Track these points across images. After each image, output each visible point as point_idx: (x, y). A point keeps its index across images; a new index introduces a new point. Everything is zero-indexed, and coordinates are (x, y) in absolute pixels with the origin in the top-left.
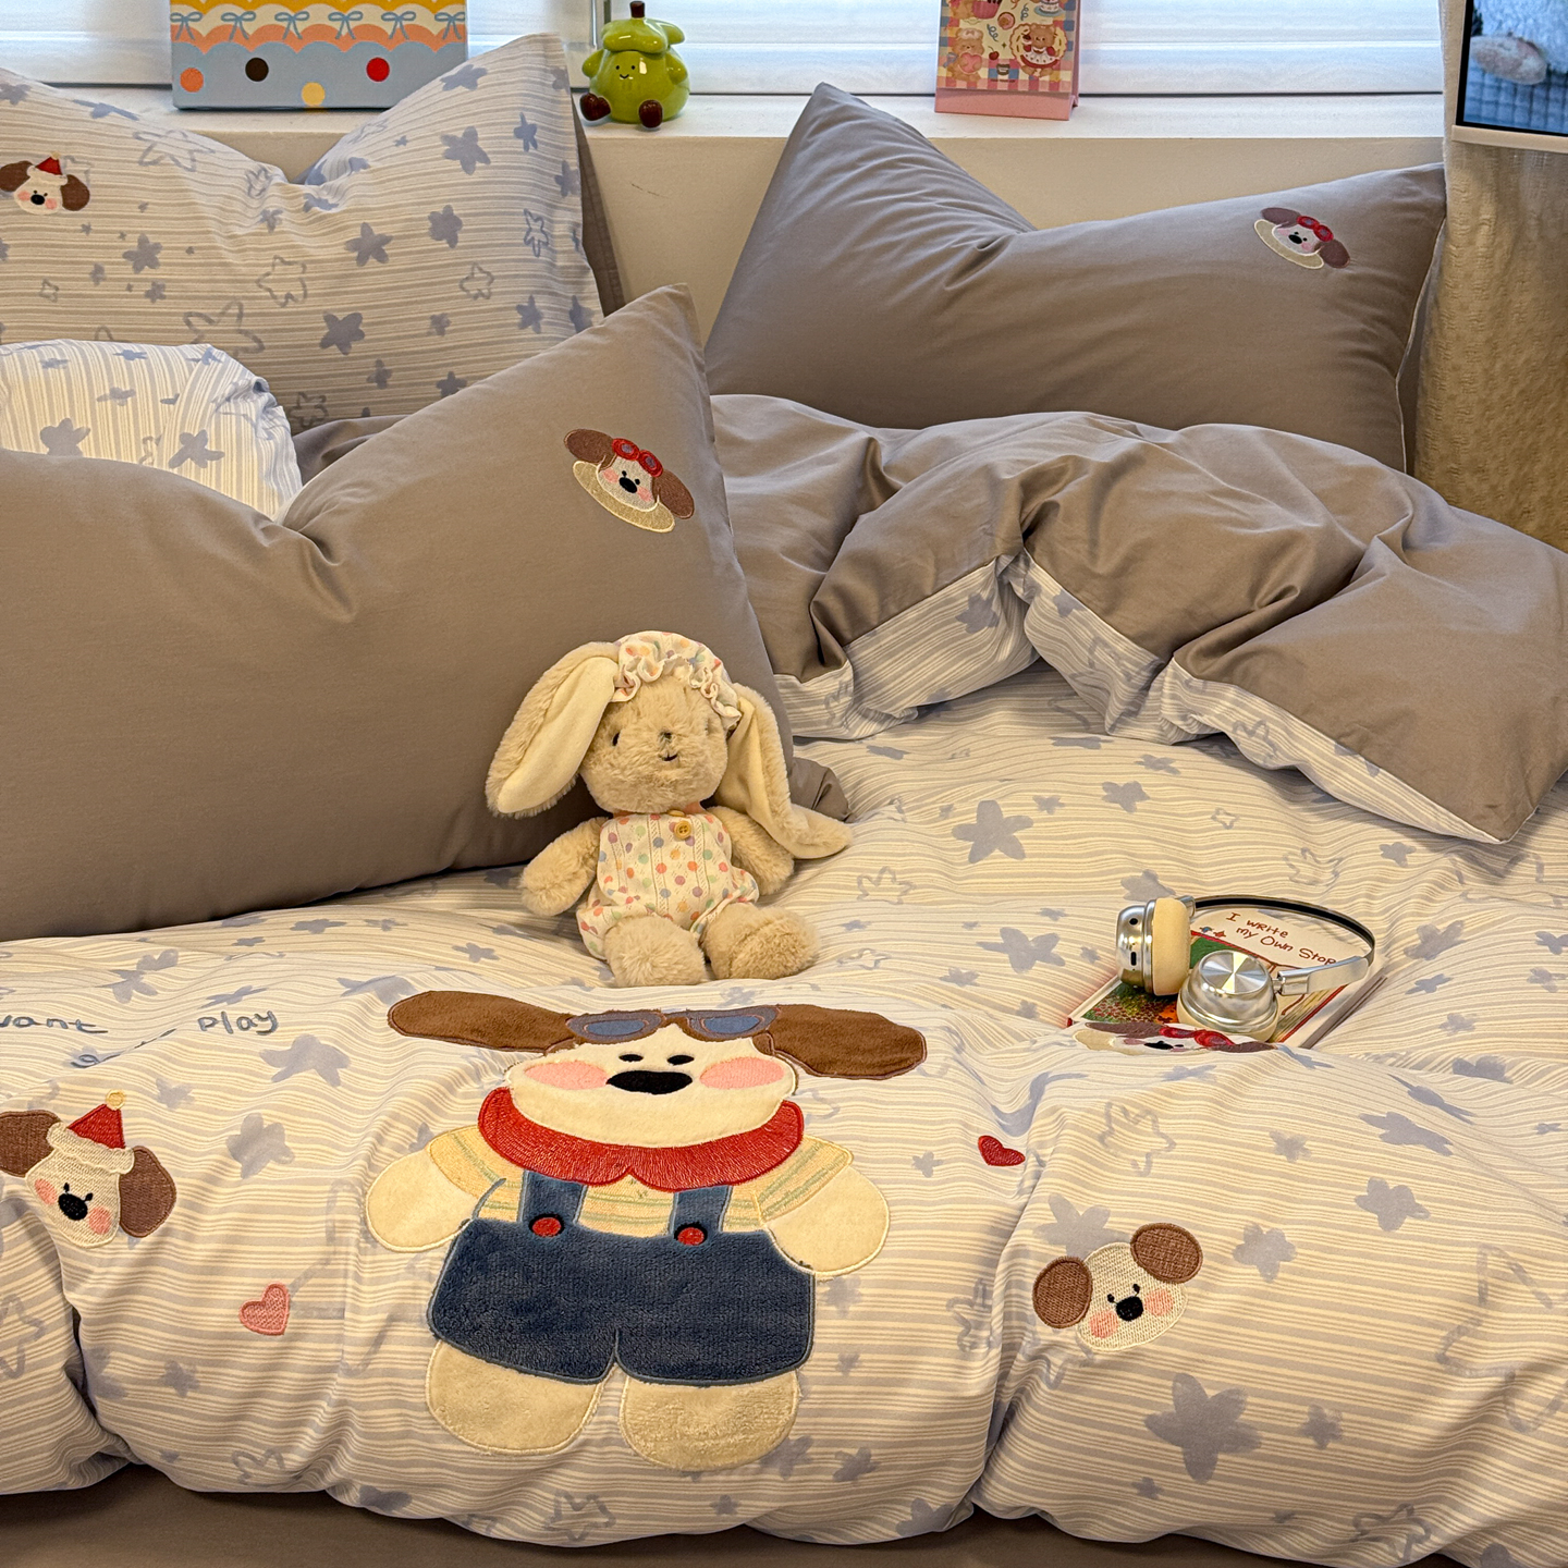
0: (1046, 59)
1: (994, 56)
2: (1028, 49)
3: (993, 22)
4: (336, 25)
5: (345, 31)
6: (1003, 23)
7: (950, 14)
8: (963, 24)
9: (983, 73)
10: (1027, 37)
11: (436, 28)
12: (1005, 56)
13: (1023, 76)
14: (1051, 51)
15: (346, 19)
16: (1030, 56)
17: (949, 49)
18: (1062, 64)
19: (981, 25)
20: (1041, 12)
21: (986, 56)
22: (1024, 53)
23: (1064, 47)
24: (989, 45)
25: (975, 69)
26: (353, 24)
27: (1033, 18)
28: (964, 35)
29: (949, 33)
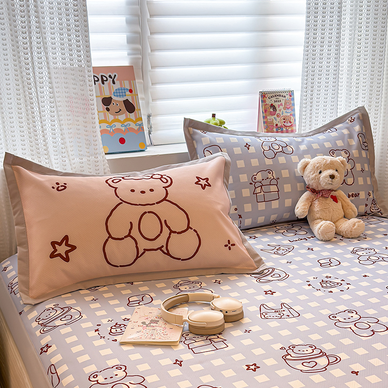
0: (290, 124)
1: (277, 125)
2: (285, 122)
3: (275, 116)
4: (109, 129)
5: (111, 131)
6: (278, 116)
7: (265, 115)
8: (268, 117)
9: (275, 130)
10: (284, 119)
11: (136, 128)
12: (279, 125)
13: (284, 129)
14: (290, 122)
15: (111, 127)
16: (285, 124)
17: (266, 124)
18: (294, 125)
19: (273, 117)
20: (286, 112)
21: (275, 125)
22: (283, 123)
23: (293, 121)
24: (275, 122)
25: (273, 129)
26: (113, 128)
27: (285, 114)
28: (269, 120)
29: (265, 120)
